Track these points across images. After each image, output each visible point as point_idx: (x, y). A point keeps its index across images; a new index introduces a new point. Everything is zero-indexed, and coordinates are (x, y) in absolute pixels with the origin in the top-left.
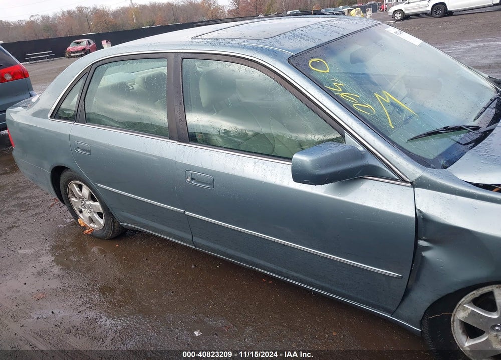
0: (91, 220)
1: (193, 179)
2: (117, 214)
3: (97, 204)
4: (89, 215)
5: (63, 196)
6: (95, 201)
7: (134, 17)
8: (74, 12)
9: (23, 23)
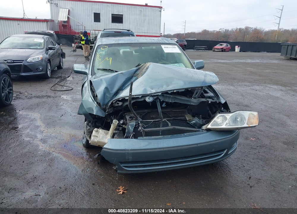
7: (275, 36)
8: (243, 29)
9: (215, 32)
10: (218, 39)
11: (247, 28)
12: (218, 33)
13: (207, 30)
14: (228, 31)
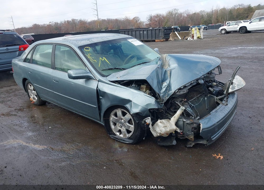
0: (34, 98)
1: (54, 80)
2: (41, 95)
3: (35, 92)
4: (33, 96)
5: (26, 89)
6: (35, 91)
7: (98, 25)
8: (70, 21)
9: (46, 25)
10: (51, 31)
11: (73, 20)
12: (49, 26)
13: (37, 24)
14: (58, 23)
